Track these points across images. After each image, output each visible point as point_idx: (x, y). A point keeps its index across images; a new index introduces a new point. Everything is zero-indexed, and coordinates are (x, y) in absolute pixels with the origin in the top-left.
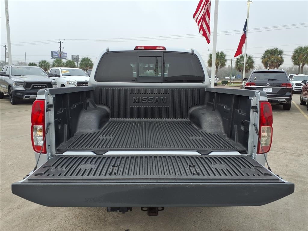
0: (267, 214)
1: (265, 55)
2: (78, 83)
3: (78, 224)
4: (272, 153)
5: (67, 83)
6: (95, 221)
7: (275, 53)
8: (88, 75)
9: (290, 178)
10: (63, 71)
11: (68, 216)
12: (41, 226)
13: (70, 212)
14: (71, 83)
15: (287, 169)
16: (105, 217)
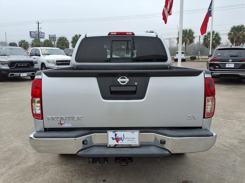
0: (217, 169)
1: (231, 32)
2: (57, 61)
3: (65, 176)
4: (229, 121)
5: (47, 62)
6: (79, 174)
7: (241, 29)
8: (66, 54)
9: (241, 142)
10: (43, 50)
11: (57, 171)
12: (36, 177)
13: (58, 168)
14: (51, 61)
15: (240, 135)
16: (86, 171)
